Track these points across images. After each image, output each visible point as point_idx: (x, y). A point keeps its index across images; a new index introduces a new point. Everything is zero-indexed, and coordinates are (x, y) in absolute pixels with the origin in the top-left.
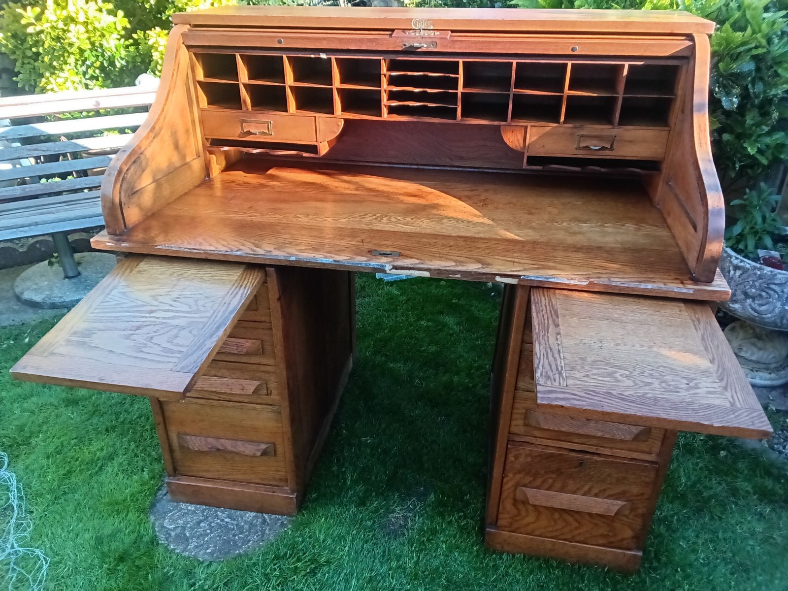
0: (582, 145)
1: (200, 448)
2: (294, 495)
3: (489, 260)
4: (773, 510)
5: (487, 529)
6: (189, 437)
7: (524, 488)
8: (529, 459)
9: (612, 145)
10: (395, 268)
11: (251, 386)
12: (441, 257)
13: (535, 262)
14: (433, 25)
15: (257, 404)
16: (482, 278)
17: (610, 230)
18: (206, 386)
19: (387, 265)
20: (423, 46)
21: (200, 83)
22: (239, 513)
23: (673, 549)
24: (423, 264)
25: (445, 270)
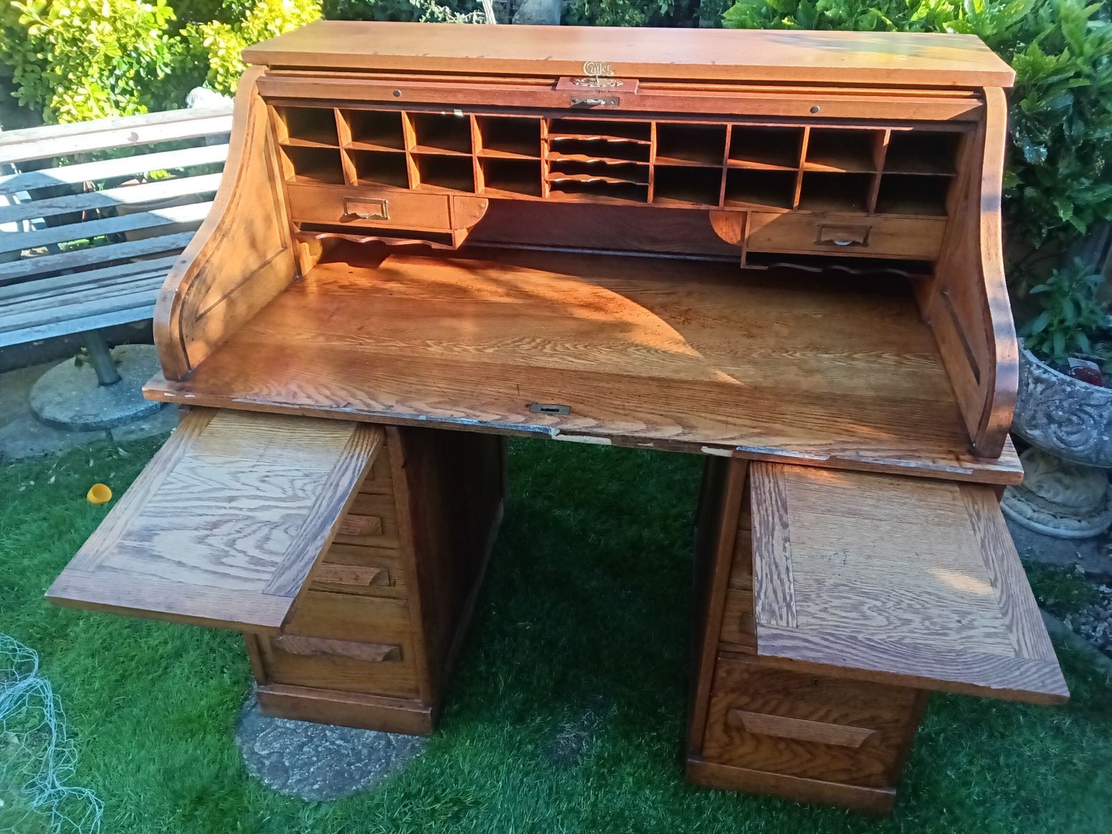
0: (824, 238)
1: (301, 651)
2: (428, 710)
3: (693, 420)
4: (1075, 722)
5: (689, 760)
6: (284, 637)
7: (739, 712)
8: (746, 676)
9: (866, 239)
10: (563, 432)
11: (368, 575)
12: (627, 415)
13: (756, 424)
14: (614, 71)
15: (376, 597)
16: (684, 448)
17: (860, 365)
19: (553, 429)
20: (600, 104)
21: (285, 148)
22: (354, 732)
23: (937, 782)
24: (601, 427)
25: (633, 437)
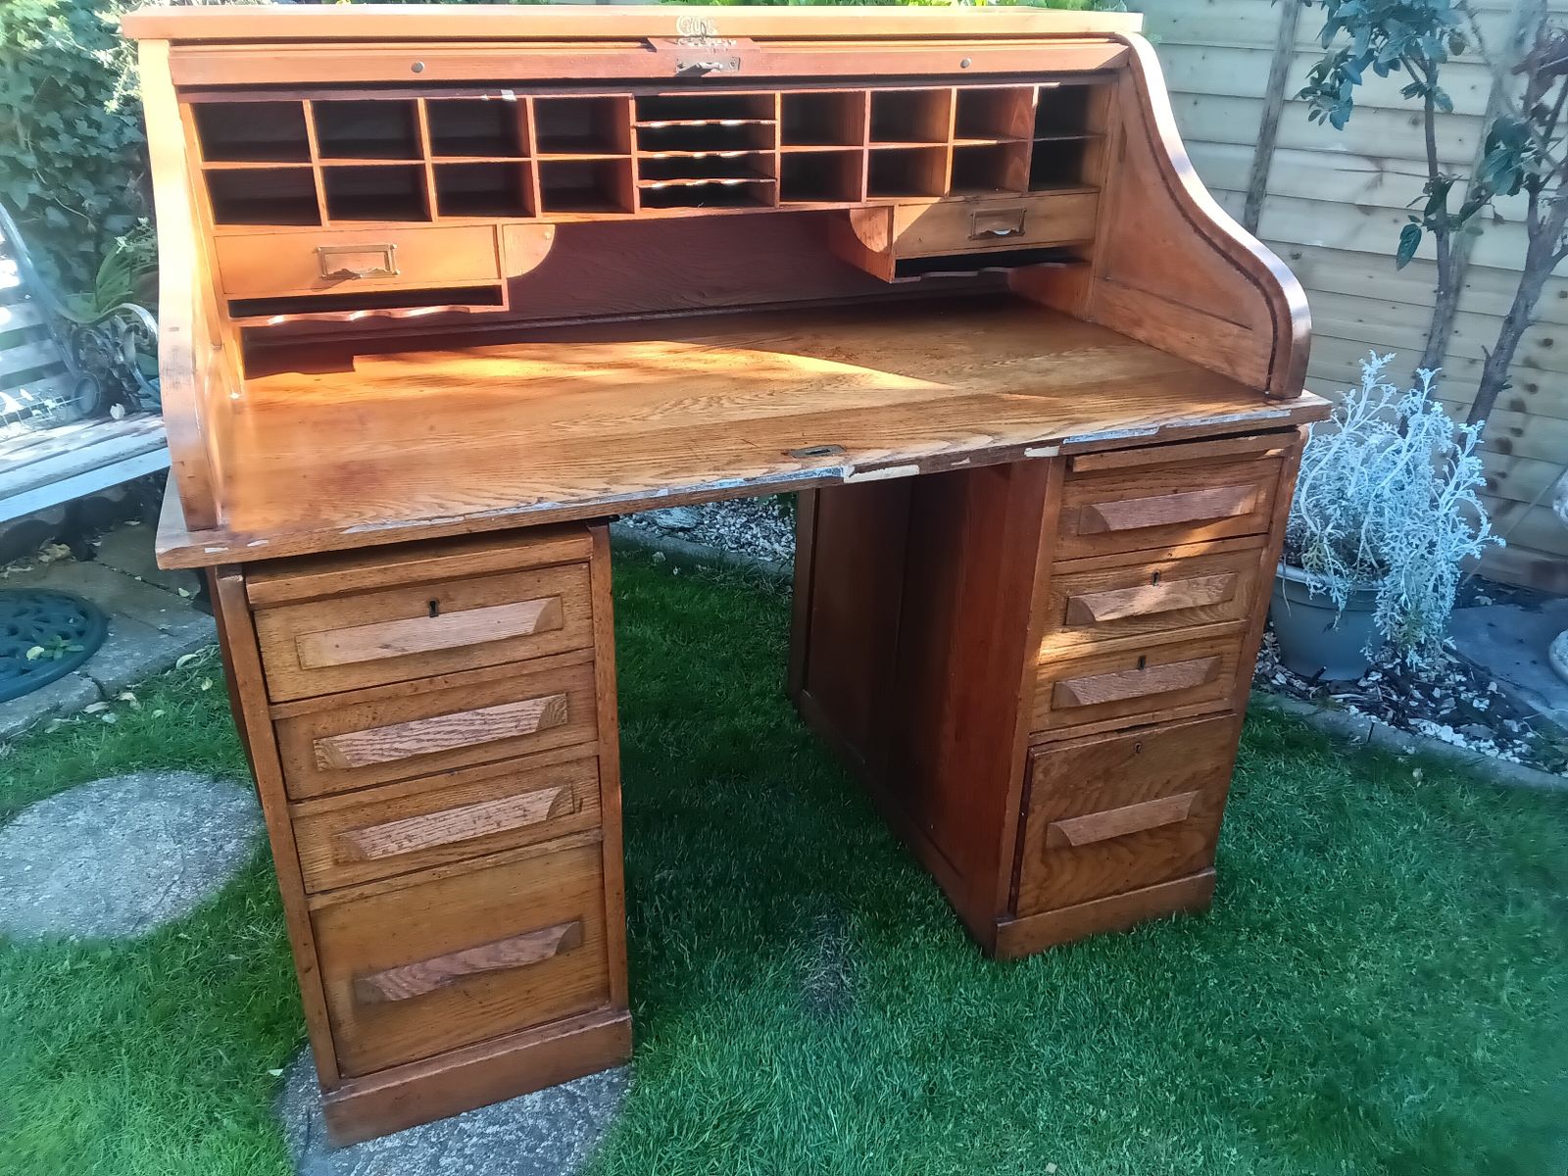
0: (981, 230)
1: (414, 990)
2: (625, 1015)
3: (990, 425)
4: (1288, 761)
5: (999, 926)
6: (381, 977)
7: (1058, 824)
8: (1065, 768)
9: (1021, 227)
10: (859, 469)
11: (542, 802)
12: (912, 439)
14: (717, 28)
16: (1007, 455)
17: (1080, 360)
18: (439, 834)
19: (846, 468)
20: (715, 67)
22: (505, 1107)
24: (894, 454)
25: (945, 455)
